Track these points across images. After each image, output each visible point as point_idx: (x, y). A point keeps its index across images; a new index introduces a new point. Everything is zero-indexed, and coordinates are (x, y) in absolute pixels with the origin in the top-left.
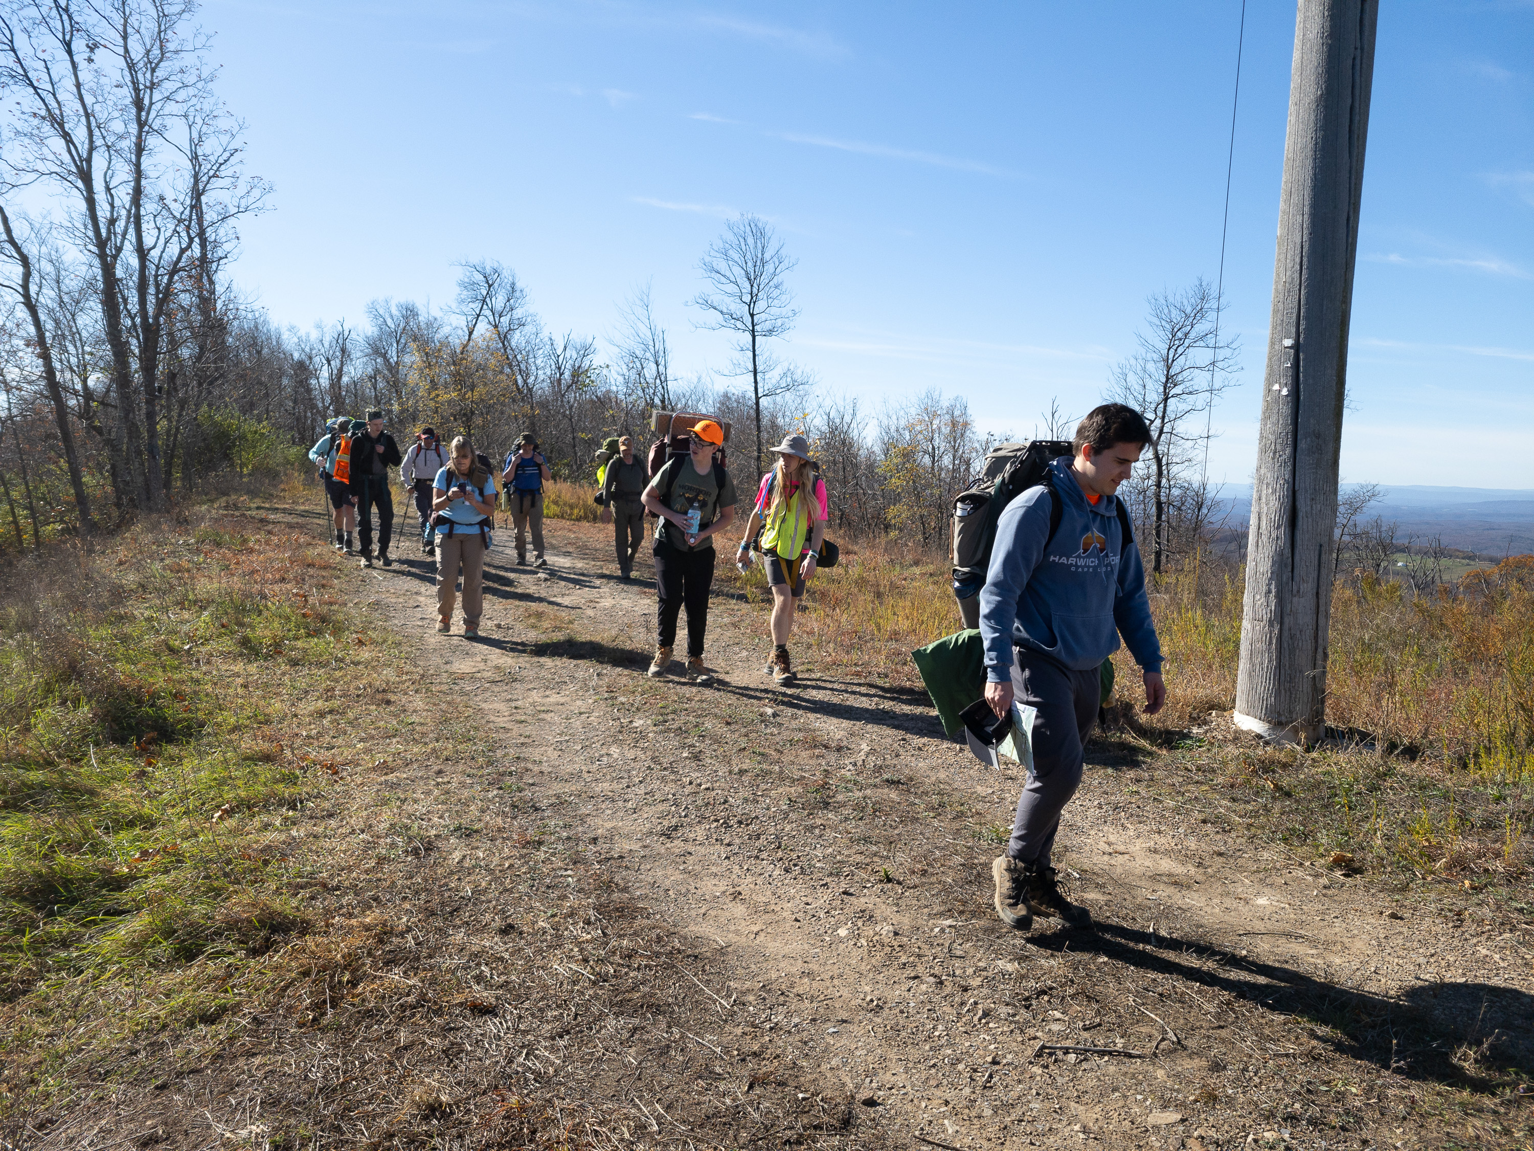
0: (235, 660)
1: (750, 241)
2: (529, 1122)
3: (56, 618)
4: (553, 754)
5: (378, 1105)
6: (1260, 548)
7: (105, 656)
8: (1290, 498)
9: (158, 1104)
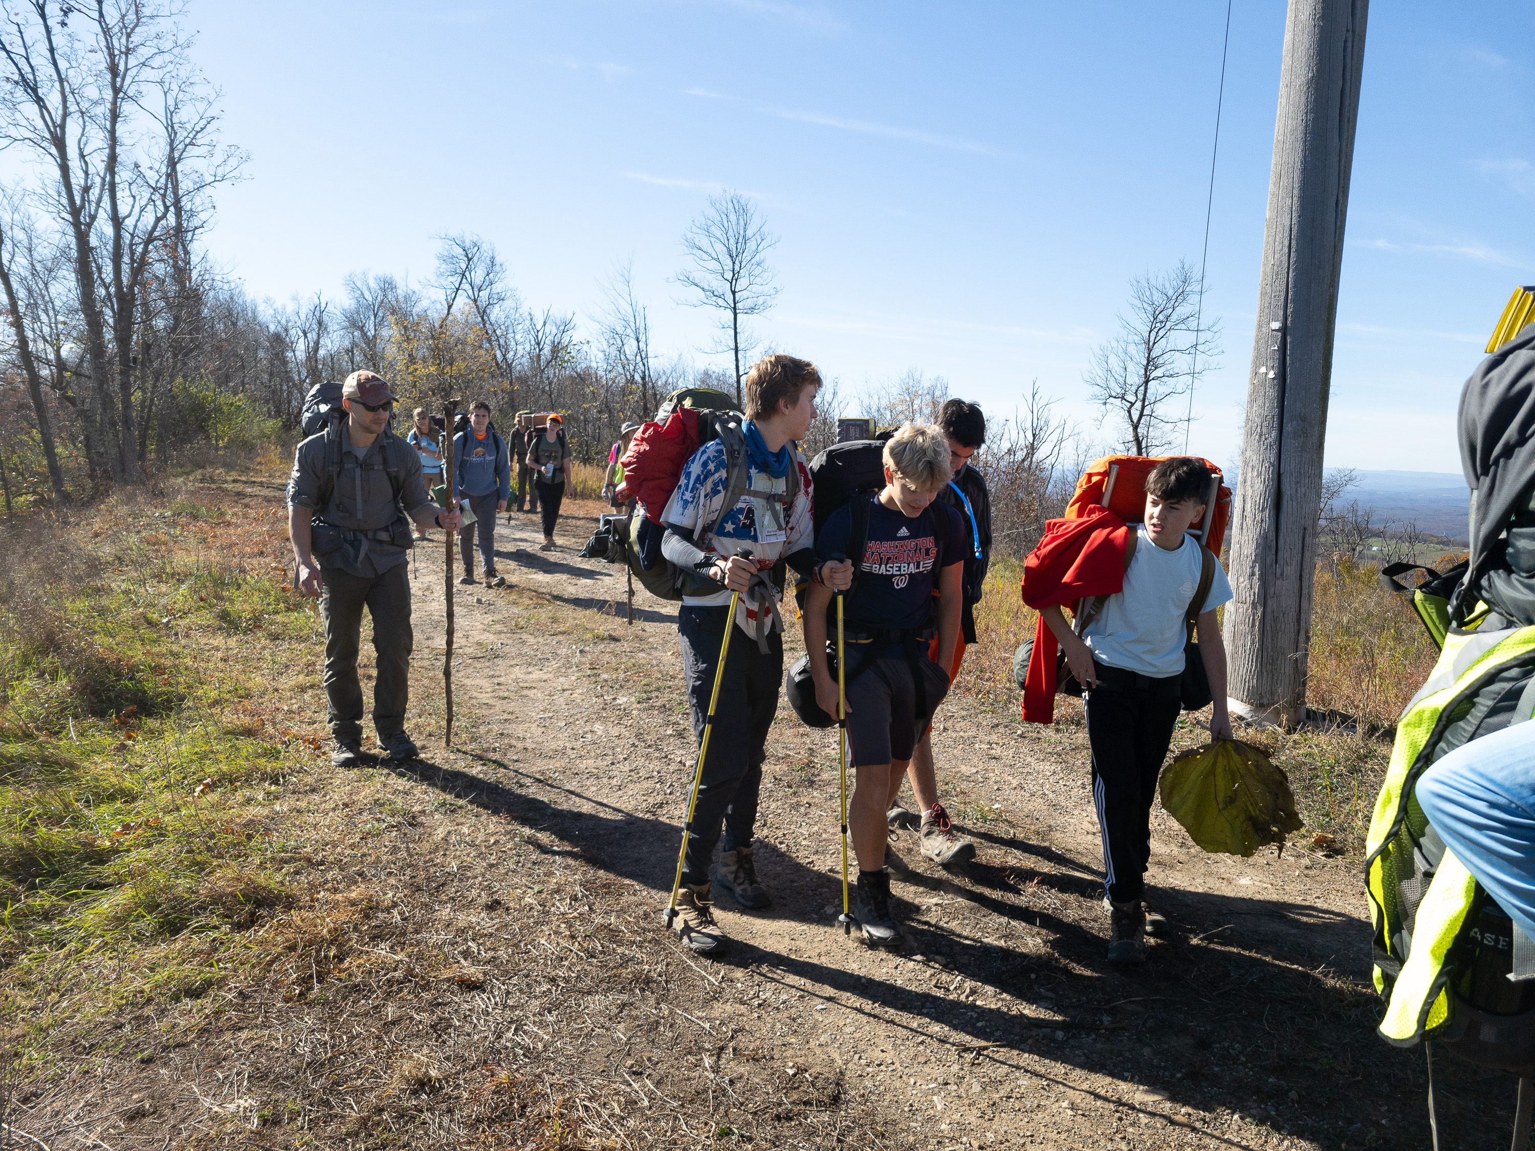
0: (214, 633)
1: (733, 217)
2: (519, 1097)
3: (33, 590)
4: (537, 731)
5: (367, 1080)
6: (1245, 531)
7: (83, 628)
8: (1276, 482)
9: (145, 1077)
